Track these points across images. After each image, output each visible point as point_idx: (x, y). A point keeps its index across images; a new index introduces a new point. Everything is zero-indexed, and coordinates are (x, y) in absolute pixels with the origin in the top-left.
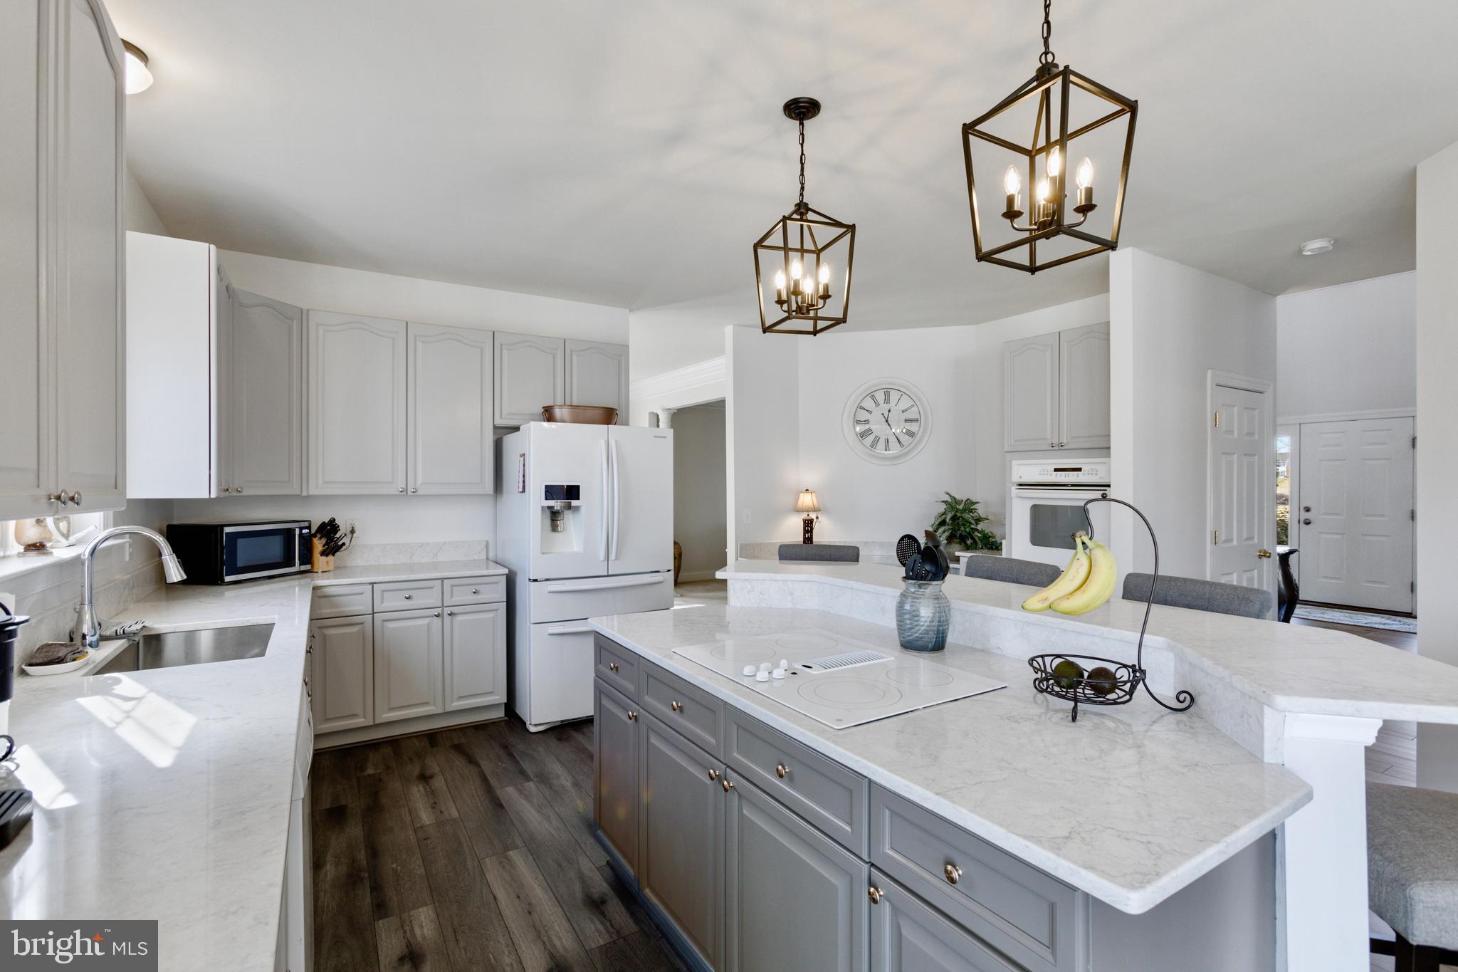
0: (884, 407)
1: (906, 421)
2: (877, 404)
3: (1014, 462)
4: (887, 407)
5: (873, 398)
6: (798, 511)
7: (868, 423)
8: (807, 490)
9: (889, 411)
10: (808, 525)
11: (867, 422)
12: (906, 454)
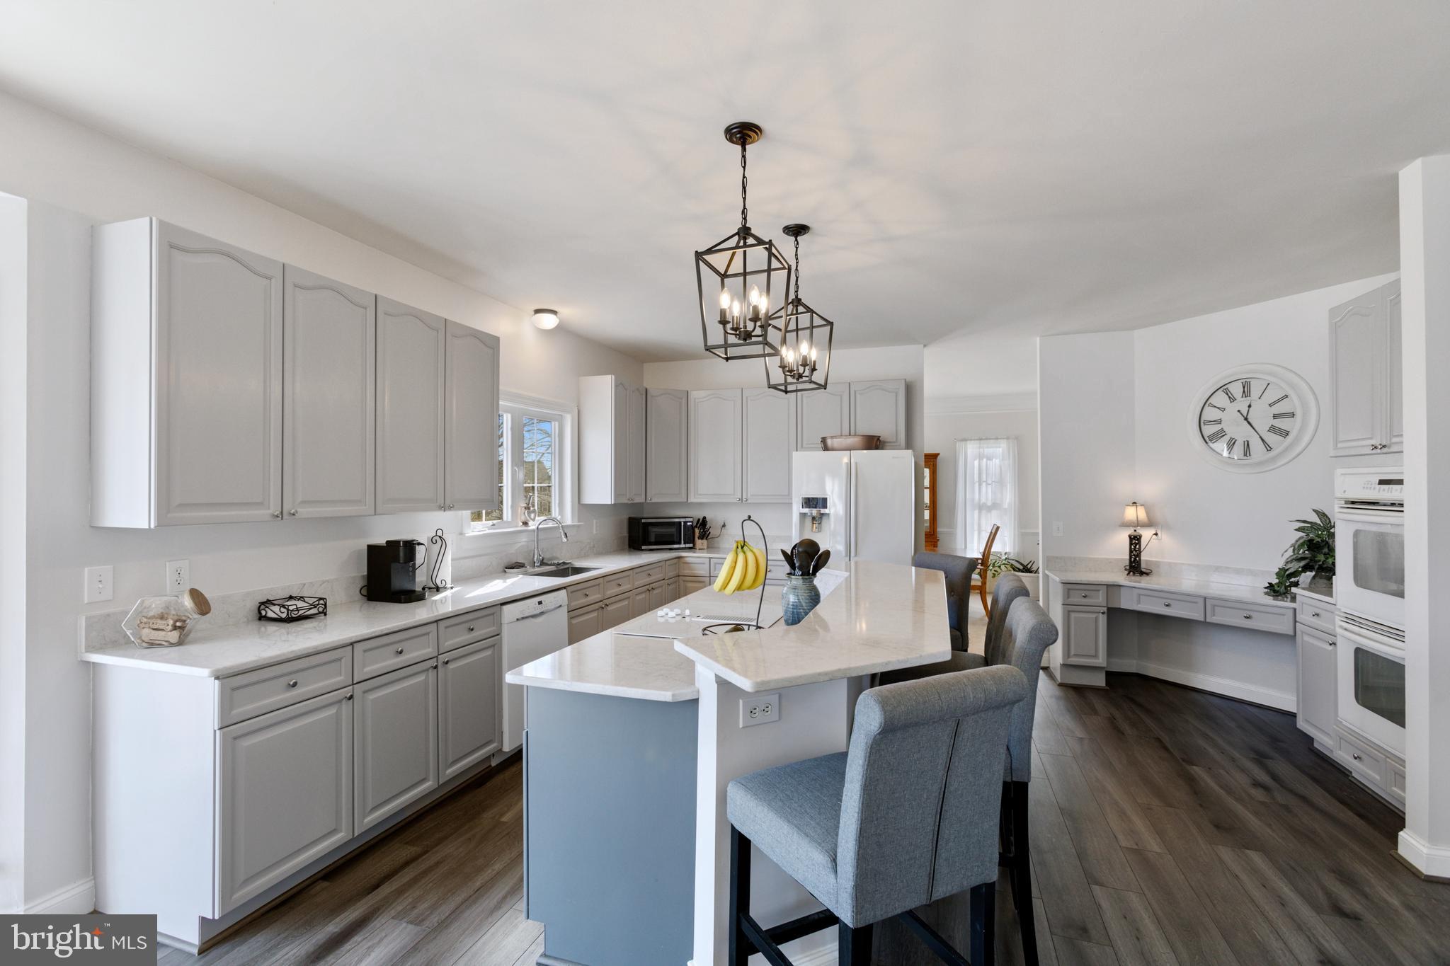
0: (1242, 404)
1: (1275, 417)
2: (1232, 399)
3: (1339, 471)
4: (1247, 401)
5: (1227, 392)
6: (1126, 525)
7: (1220, 423)
8: (1135, 503)
9: (1250, 406)
10: (1135, 540)
11: (1219, 421)
12: (1274, 459)
